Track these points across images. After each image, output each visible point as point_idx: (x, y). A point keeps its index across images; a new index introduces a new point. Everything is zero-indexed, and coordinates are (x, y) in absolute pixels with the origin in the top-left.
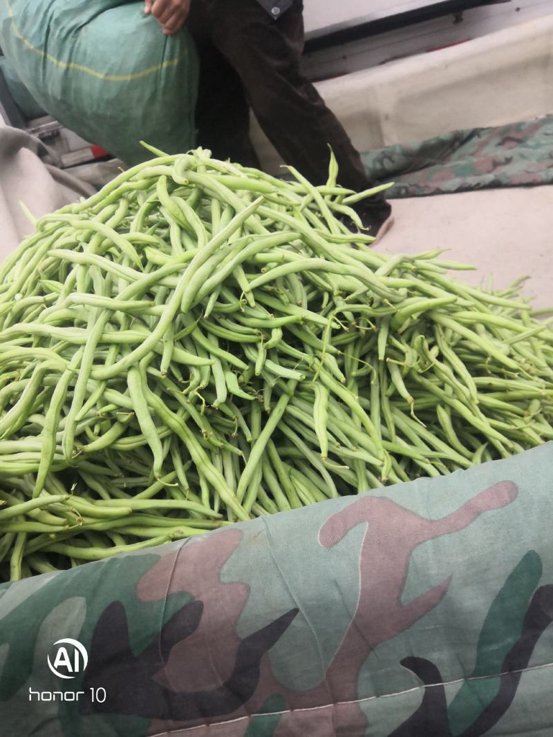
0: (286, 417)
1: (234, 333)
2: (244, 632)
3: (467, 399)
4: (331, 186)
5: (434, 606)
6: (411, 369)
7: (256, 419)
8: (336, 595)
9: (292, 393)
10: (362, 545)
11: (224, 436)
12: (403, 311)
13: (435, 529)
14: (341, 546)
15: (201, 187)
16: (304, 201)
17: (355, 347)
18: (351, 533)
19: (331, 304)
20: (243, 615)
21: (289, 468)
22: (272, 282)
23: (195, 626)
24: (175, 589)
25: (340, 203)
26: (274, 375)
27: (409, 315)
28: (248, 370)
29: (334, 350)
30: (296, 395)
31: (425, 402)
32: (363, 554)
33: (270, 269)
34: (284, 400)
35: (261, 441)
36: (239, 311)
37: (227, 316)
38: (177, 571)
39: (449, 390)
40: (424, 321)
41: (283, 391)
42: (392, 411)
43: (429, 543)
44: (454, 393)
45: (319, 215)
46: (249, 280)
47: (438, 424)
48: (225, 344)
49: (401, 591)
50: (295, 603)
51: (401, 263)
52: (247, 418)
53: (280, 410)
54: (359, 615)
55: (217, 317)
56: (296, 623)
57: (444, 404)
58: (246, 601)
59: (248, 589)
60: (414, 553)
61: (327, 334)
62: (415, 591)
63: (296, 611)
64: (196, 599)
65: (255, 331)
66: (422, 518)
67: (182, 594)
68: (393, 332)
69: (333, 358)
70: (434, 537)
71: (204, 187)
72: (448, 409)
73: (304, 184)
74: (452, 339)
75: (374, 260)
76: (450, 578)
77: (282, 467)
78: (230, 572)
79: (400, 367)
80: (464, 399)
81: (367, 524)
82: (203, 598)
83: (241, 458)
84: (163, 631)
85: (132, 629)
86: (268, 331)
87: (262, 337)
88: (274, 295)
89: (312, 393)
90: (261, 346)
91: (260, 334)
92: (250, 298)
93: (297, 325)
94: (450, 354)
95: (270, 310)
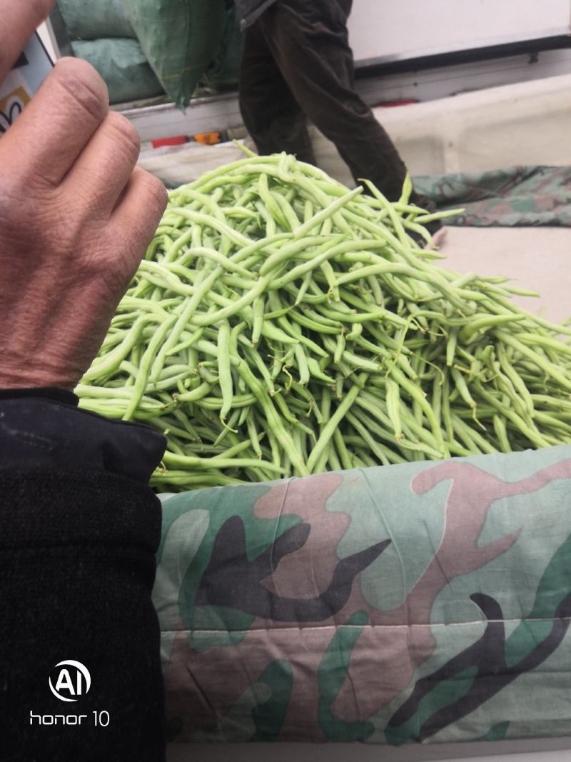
0: (355, 406)
1: (316, 323)
2: (344, 553)
3: (523, 411)
4: (403, 204)
5: (504, 551)
6: (476, 378)
7: (326, 405)
8: (424, 533)
9: (363, 386)
10: (448, 495)
11: (294, 416)
12: (474, 324)
13: (511, 490)
14: (431, 494)
16: (380, 215)
17: (422, 353)
18: (438, 485)
19: (405, 310)
20: (343, 540)
22: (356, 282)
23: (302, 544)
24: (287, 512)
25: (412, 220)
26: (350, 365)
27: (477, 329)
28: (327, 358)
29: (407, 350)
30: (365, 390)
31: (487, 411)
32: (449, 502)
33: (357, 269)
34: (354, 391)
35: (330, 428)
36: (324, 304)
37: (312, 306)
38: (288, 498)
39: (506, 401)
40: (488, 338)
41: (353, 383)
42: (451, 417)
43: (505, 500)
44: (511, 405)
45: (392, 230)
46: (337, 278)
48: (307, 332)
49: (479, 535)
50: (389, 534)
51: (473, 281)
52: (319, 402)
53: (351, 400)
54: (441, 551)
55: (302, 308)
56: (388, 551)
57: (500, 414)
58: (348, 528)
59: (350, 518)
60: (492, 506)
61: (401, 336)
62: (490, 537)
63: (388, 541)
64: (305, 522)
65: (338, 323)
66: (500, 480)
67: (293, 516)
68: (461, 344)
69: (405, 358)
70: (510, 495)
72: (504, 420)
73: (381, 199)
74: (513, 357)
75: (450, 275)
76: (520, 530)
77: (346, 454)
78: (333, 504)
79: (463, 374)
80: (520, 411)
81: (453, 480)
82: (311, 522)
83: (308, 436)
84: (276, 541)
85: (248, 539)
86: (348, 325)
87: (343, 330)
88: (356, 293)
89: (383, 388)
90: (340, 338)
91: (340, 327)
92: (335, 292)
93: (374, 323)
94: (510, 370)
95: (351, 306)
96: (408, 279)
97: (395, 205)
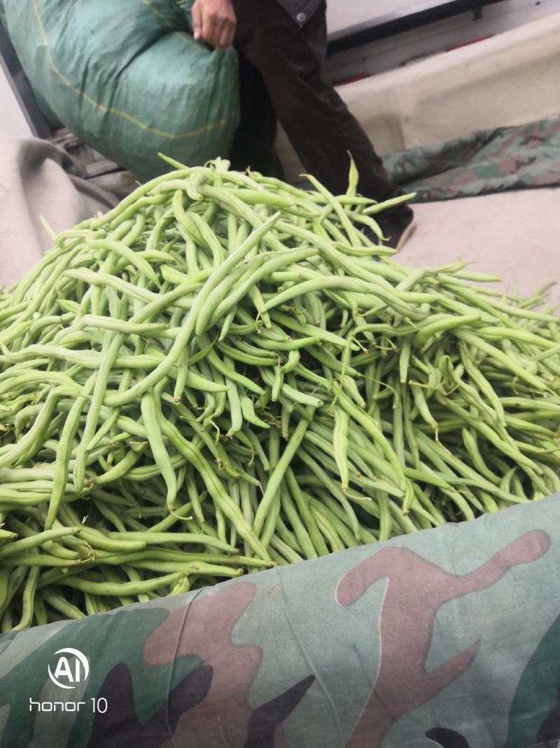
0: (305, 443)
1: (251, 356)
2: (257, 701)
3: (494, 422)
4: (351, 196)
5: (461, 673)
6: (435, 391)
7: (274, 446)
8: (354, 661)
9: (311, 418)
10: (382, 604)
11: (241, 465)
12: (425, 330)
13: (461, 586)
14: (359, 605)
15: (217, 202)
16: (324, 211)
17: (376, 367)
18: (370, 589)
19: (350, 323)
20: (255, 683)
21: (309, 497)
22: (289, 302)
23: (205, 694)
24: (184, 651)
25: (360, 213)
26: (292, 401)
27: (432, 334)
28: (264, 395)
29: (354, 372)
30: (315, 420)
31: (449, 425)
32: (384, 614)
33: (287, 288)
34: (302, 426)
35: (280, 469)
36: (255, 333)
37: (244, 338)
38: (187, 630)
39: (475, 412)
40: (448, 338)
41: (301, 417)
42: (416, 435)
43: (455, 602)
44: (480, 414)
45: (340, 226)
46: (265, 300)
47: (463, 447)
48: (241, 367)
49: (425, 656)
50: (310, 668)
51: (423, 277)
52: (265, 445)
53: (299, 437)
54: (380, 684)
55: (233, 339)
56: (312, 692)
57: (469, 427)
58: (258, 666)
59: (260, 651)
60: (438, 613)
61: (346, 356)
62: (440, 657)
63: (311, 679)
64: (205, 664)
65: (272, 354)
66: (447, 573)
67: (191, 657)
68: (416, 352)
69: (352, 381)
70: (460, 595)
71: (220, 201)
72: (474, 433)
73: (324, 193)
74: (477, 357)
75: (395, 275)
76: (478, 642)
77: (301, 497)
78: (241, 633)
79: (423, 389)
80: (491, 422)
81: (388, 580)
82: (213, 662)
83: (258, 488)
84: (170, 696)
85: (137, 695)
86: (285, 353)
87: (279, 360)
88: (291, 315)
89: (332, 419)
90: (278, 369)
91: (277, 357)
92: (266, 319)
93: (315, 346)
94: (475, 374)
95: (288, 331)
96: (345, 293)
97: (342, 198)
